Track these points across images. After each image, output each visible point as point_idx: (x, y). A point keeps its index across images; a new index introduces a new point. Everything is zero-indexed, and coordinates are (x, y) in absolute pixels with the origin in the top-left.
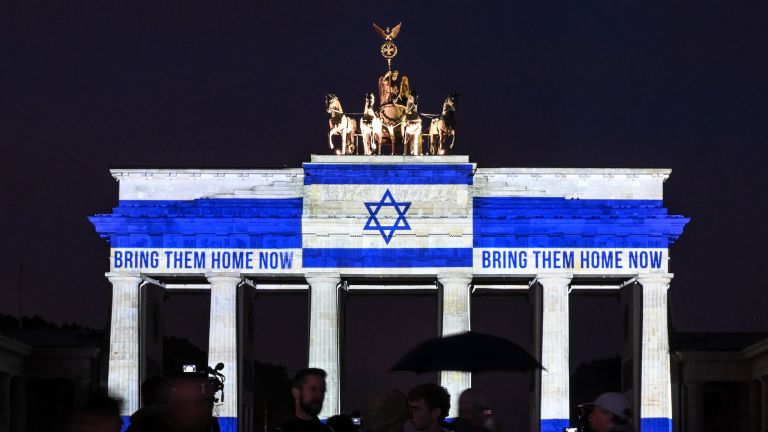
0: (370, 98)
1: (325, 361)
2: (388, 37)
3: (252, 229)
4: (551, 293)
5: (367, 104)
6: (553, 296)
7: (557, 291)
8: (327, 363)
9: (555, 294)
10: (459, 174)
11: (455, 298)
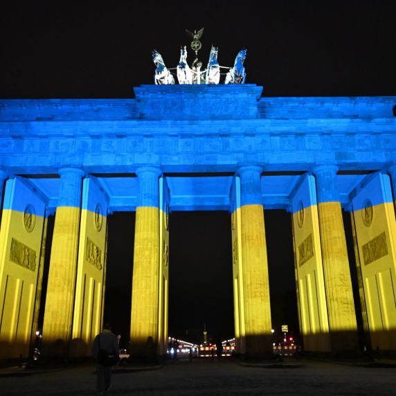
0: (183, 49)
1: (148, 231)
2: (195, 37)
3: (93, 131)
4: (326, 177)
5: (182, 53)
6: (328, 179)
7: (331, 175)
8: (150, 233)
9: (329, 177)
10: (250, 95)
11: (252, 181)
